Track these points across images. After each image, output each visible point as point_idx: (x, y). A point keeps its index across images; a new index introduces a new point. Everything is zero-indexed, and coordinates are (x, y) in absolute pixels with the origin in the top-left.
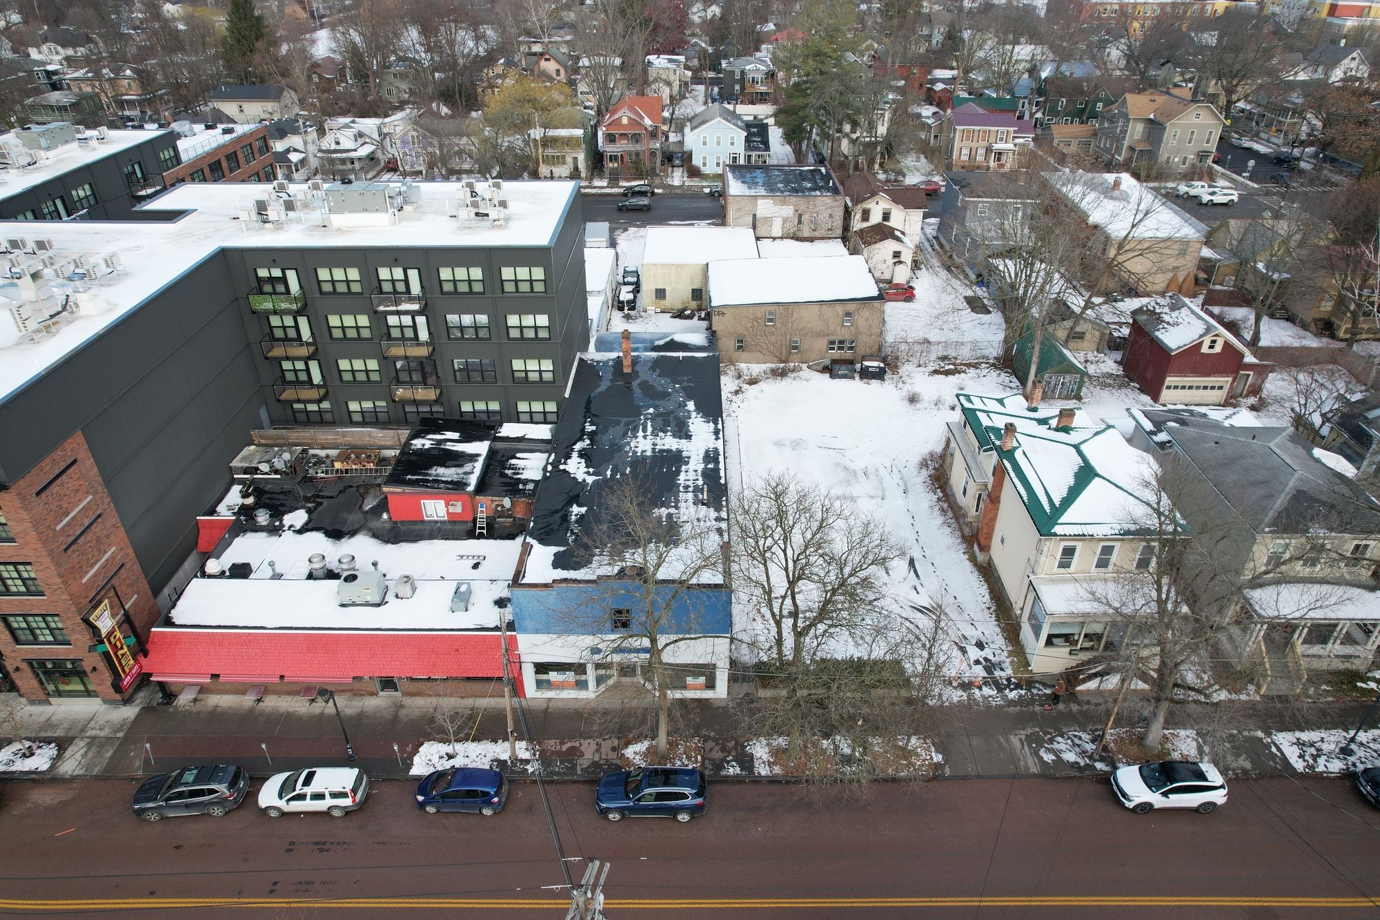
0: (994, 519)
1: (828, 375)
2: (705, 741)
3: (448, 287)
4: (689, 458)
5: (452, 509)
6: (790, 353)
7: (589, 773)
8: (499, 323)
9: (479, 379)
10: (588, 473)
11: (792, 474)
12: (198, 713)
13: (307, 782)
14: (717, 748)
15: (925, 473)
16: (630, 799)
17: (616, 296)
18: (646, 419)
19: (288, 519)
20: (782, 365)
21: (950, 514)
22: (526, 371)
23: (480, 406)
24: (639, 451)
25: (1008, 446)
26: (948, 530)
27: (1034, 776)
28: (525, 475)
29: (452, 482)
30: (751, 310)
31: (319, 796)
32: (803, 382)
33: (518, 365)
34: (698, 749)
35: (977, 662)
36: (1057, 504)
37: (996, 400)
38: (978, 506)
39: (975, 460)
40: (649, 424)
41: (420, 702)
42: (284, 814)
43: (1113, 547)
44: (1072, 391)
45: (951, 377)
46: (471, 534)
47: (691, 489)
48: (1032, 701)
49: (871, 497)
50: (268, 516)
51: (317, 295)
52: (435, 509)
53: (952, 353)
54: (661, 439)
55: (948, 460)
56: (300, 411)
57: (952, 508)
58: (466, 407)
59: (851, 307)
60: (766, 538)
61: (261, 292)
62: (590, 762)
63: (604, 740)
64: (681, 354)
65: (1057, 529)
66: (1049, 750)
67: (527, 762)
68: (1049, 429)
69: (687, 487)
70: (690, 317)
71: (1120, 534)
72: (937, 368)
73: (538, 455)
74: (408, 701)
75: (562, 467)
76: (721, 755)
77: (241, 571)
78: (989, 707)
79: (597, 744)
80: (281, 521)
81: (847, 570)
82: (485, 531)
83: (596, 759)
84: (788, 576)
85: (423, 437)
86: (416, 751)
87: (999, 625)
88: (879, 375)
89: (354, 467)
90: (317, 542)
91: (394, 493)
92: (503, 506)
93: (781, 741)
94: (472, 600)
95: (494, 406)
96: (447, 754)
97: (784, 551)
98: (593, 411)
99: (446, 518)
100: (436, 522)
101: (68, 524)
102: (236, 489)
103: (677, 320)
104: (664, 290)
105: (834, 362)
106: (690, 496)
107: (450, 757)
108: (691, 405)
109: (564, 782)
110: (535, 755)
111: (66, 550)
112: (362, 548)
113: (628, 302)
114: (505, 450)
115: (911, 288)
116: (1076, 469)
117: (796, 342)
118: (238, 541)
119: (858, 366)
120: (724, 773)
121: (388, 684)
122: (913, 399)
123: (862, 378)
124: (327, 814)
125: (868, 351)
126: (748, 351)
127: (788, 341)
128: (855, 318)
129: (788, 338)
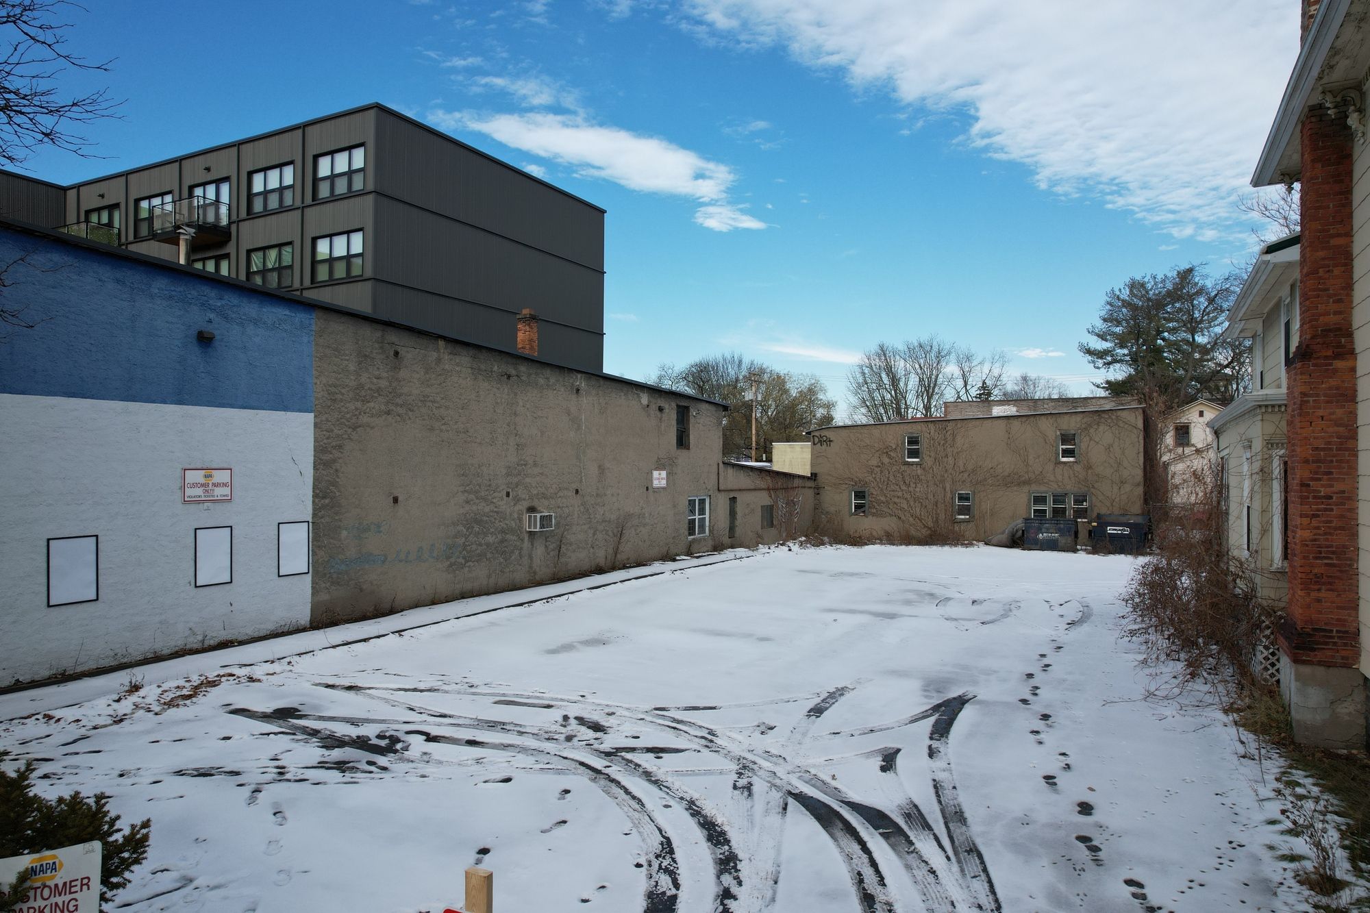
3: (258, 205)
6: (954, 521)
30: (876, 433)
117: (966, 498)
123: (1093, 552)
126: (873, 515)
127: (949, 495)
128: (1084, 446)
129: (948, 489)
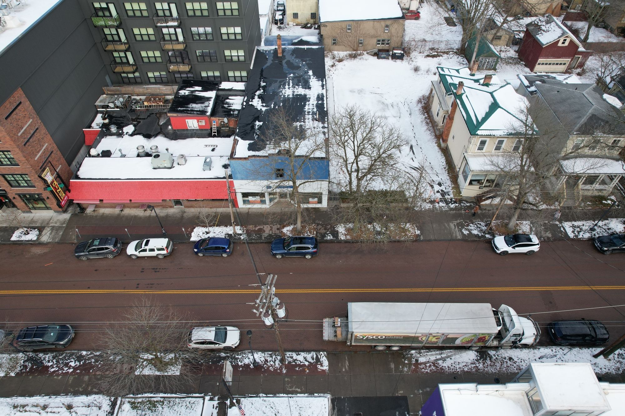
0: (450, 127)
1: (376, 57)
2: (317, 225)
3: (191, 13)
4: (310, 98)
5: (200, 124)
6: (358, 46)
7: (267, 239)
8: (217, 32)
9: (209, 60)
10: (263, 106)
11: (357, 106)
12: (96, 216)
13: (147, 244)
14: (323, 228)
15: (420, 105)
16: (285, 249)
17: (274, 17)
18: (289, 79)
19: (125, 129)
20: (354, 52)
21: (430, 125)
22: (231, 56)
23: (210, 74)
24: (286, 95)
25: (459, 93)
26: (429, 132)
27: (459, 240)
28: (233, 107)
29: (199, 111)
30: (340, 24)
31: (152, 250)
32: (364, 61)
33: (227, 53)
34: (314, 229)
35: (438, 192)
36: (480, 120)
37: (456, 70)
38: (443, 121)
39: (444, 99)
40: (291, 82)
41: (192, 210)
42: (138, 257)
43: (503, 141)
44: (492, 66)
45: (435, 59)
46: (210, 135)
47: (311, 113)
48: (461, 209)
49: (394, 117)
50: (116, 128)
51: (126, 17)
52: (193, 124)
53: (436, 46)
54: (297, 89)
55: (431, 99)
56: (125, 77)
57: (431, 122)
58: (204, 74)
59: (388, 23)
60: (345, 136)
61: (97, 16)
62: (268, 234)
63: (274, 225)
64: (306, 47)
65: (479, 132)
66: (466, 229)
67: (241, 235)
68: (479, 84)
69: (309, 112)
70: (310, 28)
71: (507, 135)
72: (429, 54)
73: (239, 97)
74: (187, 210)
75: (250, 103)
76: (324, 231)
77: (106, 154)
78: (442, 211)
79: (271, 227)
80: (122, 130)
81: (382, 151)
82: (216, 134)
83: (271, 233)
84: (355, 153)
85: (184, 89)
86: (192, 231)
87: (449, 176)
88: (401, 57)
89: (153, 104)
90: (139, 140)
91: (173, 116)
92: (224, 122)
93: (351, 225)
94: (212, 165)
95: (217, 74)
96: (206, 232)
97: (353, 142)
98: (264, 76)
99: (198, 128)
100: (194, 130)
101: (23, 133)
102: (99, 116)
103: (304, 29)
104: (297, 14)
105: (380, 50)
106: (310, 116)
107: (207, 233)
108: (311, 73)
109: (257, 243)
110: (244, 232)
111: (25, 145)
112: (160, 142)
113: (280, 20)
114: (224, 95)
115: (419, 13)
116: (490, 104)
117: (361, 40)
118: (103, 140)
119: (391, 53)
120: (325, 239)
121: (178, 202)
122: (416, 69)
123: (392, 59)
124: (156, 257)
125: (396, 45)
126: (338, 45)
128: (390, 28)
129: (357, 38)
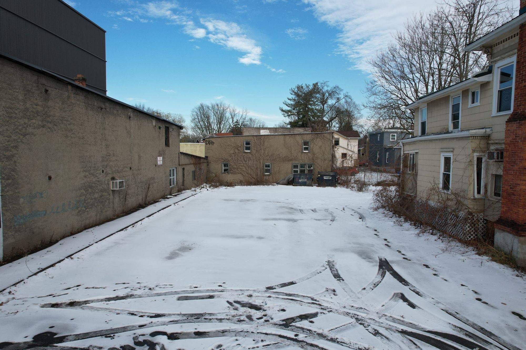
1: (291, 185)
6: (264, 175)
30: (233, 140)
88: (332, 183)
117: (268, 166)
123: (319, 185)
126: (232, 173)
127: (262, 165)
128: (312, 146)
129: (261, 162)
